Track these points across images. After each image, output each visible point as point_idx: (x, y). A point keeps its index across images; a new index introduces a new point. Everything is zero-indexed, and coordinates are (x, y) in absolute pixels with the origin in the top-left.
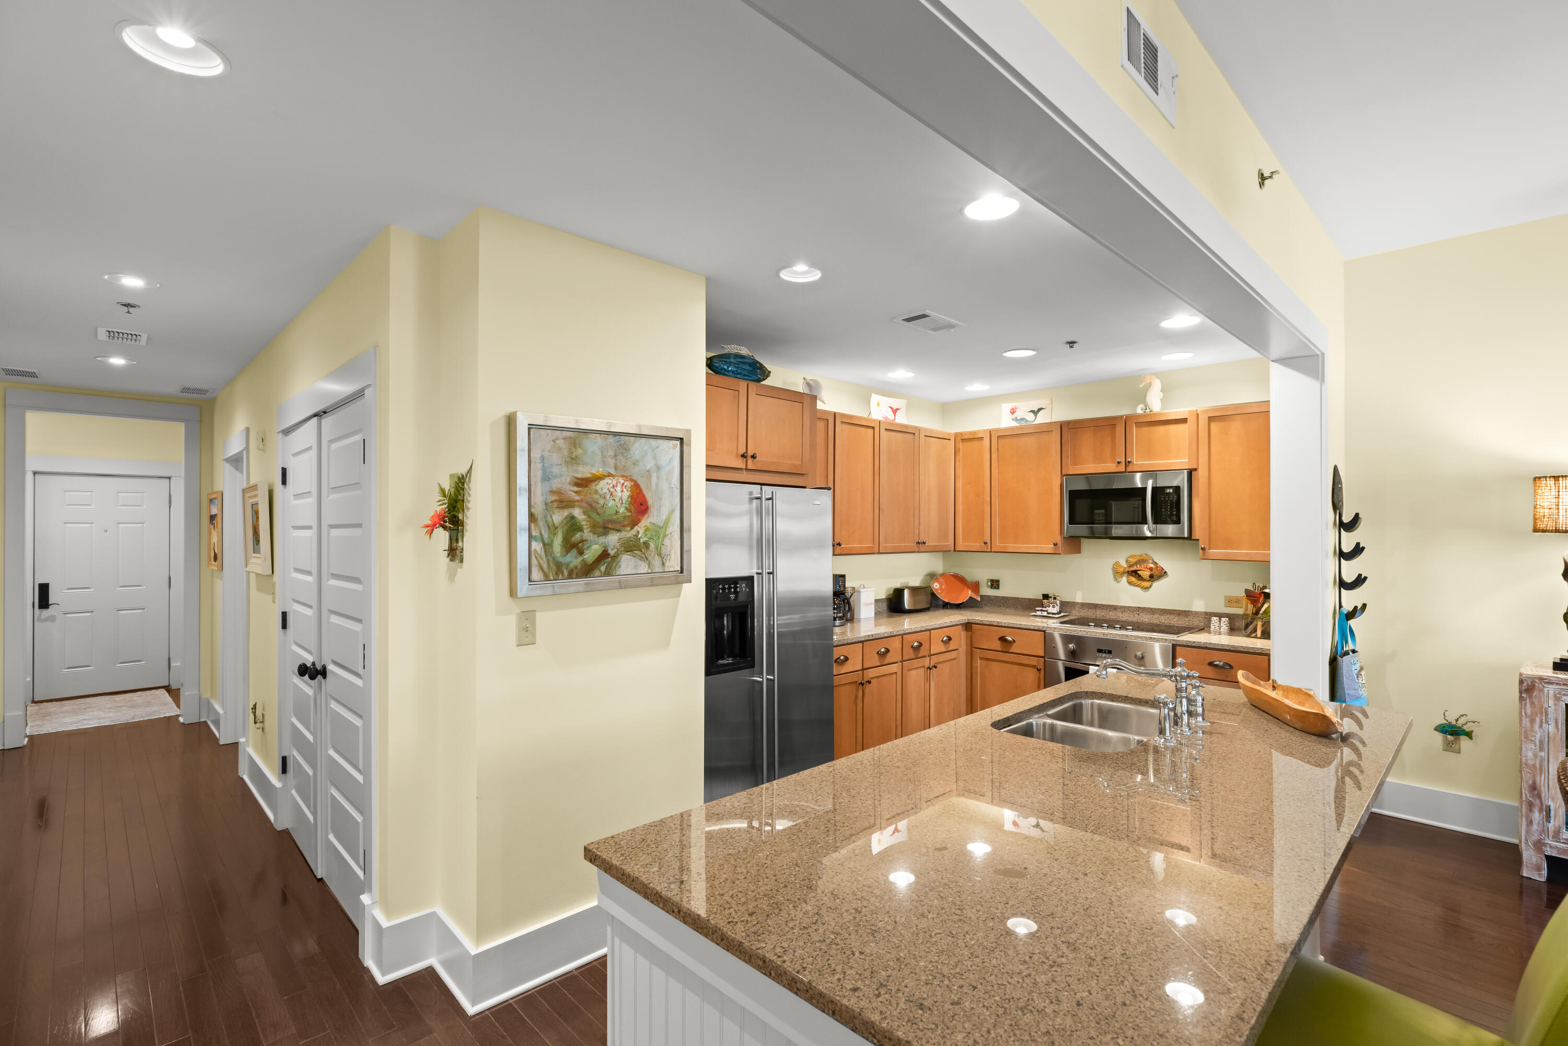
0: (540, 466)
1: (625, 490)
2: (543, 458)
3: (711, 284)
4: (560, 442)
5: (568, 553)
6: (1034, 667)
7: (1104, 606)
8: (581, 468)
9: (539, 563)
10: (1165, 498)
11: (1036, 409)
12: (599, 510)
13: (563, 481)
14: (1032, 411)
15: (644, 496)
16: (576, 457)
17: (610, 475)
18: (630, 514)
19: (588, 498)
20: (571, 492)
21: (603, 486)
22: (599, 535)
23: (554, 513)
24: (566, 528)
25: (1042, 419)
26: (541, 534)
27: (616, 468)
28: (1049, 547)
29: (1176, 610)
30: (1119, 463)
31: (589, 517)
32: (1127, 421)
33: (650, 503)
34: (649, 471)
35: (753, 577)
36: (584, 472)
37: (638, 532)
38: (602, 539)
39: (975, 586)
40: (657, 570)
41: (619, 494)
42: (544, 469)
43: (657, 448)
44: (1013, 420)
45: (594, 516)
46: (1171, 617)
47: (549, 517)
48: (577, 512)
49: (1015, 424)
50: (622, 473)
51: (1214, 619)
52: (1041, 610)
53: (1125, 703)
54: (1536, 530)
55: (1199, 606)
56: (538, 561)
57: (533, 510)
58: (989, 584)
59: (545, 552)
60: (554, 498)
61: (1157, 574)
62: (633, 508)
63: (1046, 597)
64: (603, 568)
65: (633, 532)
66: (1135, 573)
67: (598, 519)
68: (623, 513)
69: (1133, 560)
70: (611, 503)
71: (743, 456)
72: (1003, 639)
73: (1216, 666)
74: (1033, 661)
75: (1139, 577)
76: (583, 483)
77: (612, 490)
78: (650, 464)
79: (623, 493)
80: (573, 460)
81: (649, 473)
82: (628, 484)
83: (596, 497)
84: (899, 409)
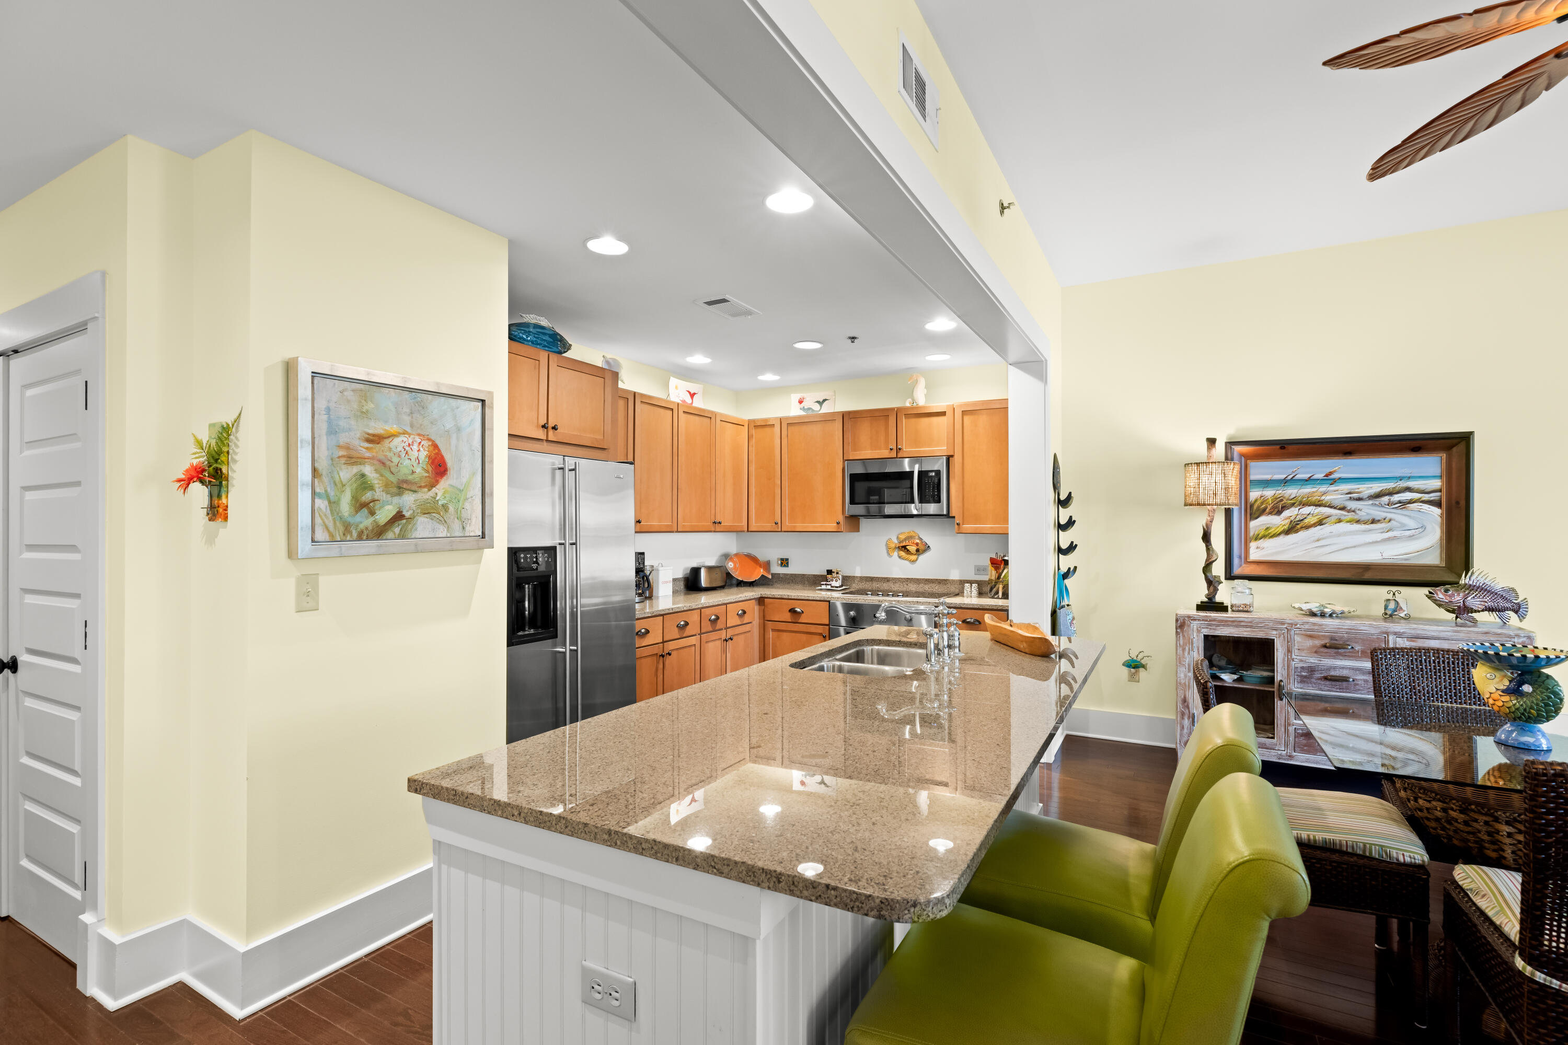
0: (325, 417)
1: (421, 449)
2: (328, 410)
3: (513, 246)
4: (349, 394)
5: (357, 512)
6: (821, 634)
7: (878, 578)
8: (372, 424)
9: (324, 522)
10: (928, 480)
11: (821, 400)
12: (392, 469)
13: (353, 436)
14: (818, 402)
15: (442, 457)
16: (367, 411)
17: (405, 433)
18: (427, 475)
19: (381, 457)
21: (398, 443)
22: (393, 495)
23: (341, 469)
24: (355, 485)
25: (826, 409)
26: (326, 491)
27: (412, 426)
28: (832, 526)
29: (937, 580)
30: (891, 449)
31: (382, 475)
32: (897, 412)
33: (449, 463)
34: (448, 431)
35: (555, 548)
36: (377, 428)
37: (436, 494)
38: (396, 500)
39: (767, 565)
40: (457, 534)
41: (416, 454)
42: (329, 422)
43: (457, 408)
44: (801, 409)
45: (388, 475)
46: (933, 585)
47: (335, 473)
48: (368, 470)
49: (802, 413)
50: (419, 431)
51: (967, 585)
52: (826, 584)
53: (899, 646)
54: (1186, 505)
55: (955, 575)
56: (322, 519)
57: (316, 465)
58: (779, 562)
59: (331, 510)
60: (342, 453)
61: (923, 549)
62: (430, 469)
63: (830, 572)
64: (397, 530)
65: (431, 493)
66: (904, 548)
67: (393, 479)
68: (420, 473)
69: (902, 537)
70: (406, 463)
71: (544, 426)
72: (792, 611)
73: (968, 623)
74: (820, 629)
75: (908, 552)
76: (375, 439)
77: (407, 448)
78: (449, 424)
79: (420, 453)
80: (364, 414)
81: (447, 434)
82: (426, 443)
83: (390, 455)
84: (696, 393)
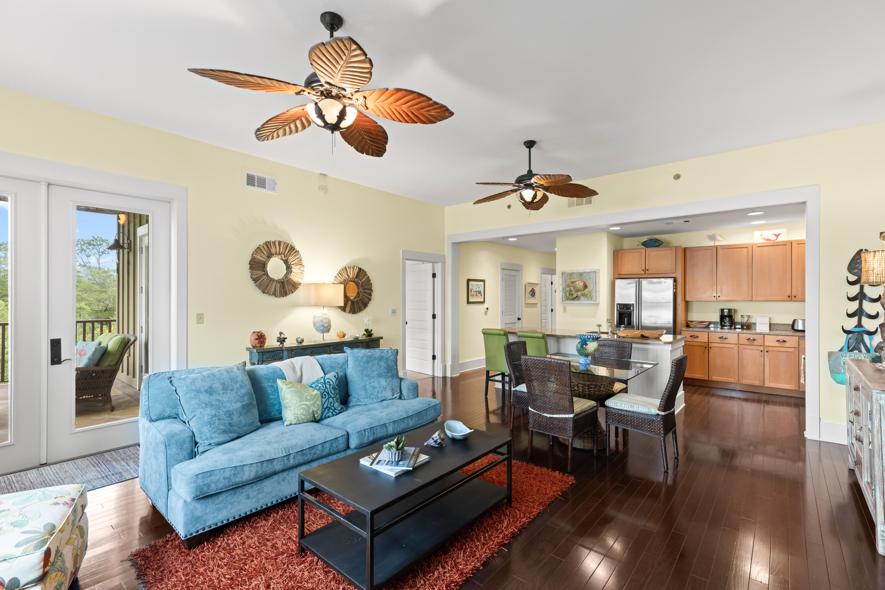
2: (565, 279)
4: (568, 276)
5: (570, 296)
9: (566, 296)
15: (586, 284)
16: (572, 278)
17: (578, 281)
20: (570, 284)
21: (577, 283)
22: (576, 292)
24: (569, 291)
26: (565, 292)
27: (580, 280)
31: (574, 289)
33: (588, 286)
35: (633, 304)
40: (590, 300)
41: (581, 284)
42: (565, 281)
47: (566, 289)
48: (571, 288)
57: (563, 288)
60: (567, 285)
62: (584, 287)
64: (577, 299)
65: (584, 292)
67: (576, 289)
68: (582, 288)
70: (579, 286)
76: (573, 282)
77: (579, 284)
78: (588, 278)
81: (587, 280)
82: (583, 282)
83: (575, 285)
84: (780, 234)
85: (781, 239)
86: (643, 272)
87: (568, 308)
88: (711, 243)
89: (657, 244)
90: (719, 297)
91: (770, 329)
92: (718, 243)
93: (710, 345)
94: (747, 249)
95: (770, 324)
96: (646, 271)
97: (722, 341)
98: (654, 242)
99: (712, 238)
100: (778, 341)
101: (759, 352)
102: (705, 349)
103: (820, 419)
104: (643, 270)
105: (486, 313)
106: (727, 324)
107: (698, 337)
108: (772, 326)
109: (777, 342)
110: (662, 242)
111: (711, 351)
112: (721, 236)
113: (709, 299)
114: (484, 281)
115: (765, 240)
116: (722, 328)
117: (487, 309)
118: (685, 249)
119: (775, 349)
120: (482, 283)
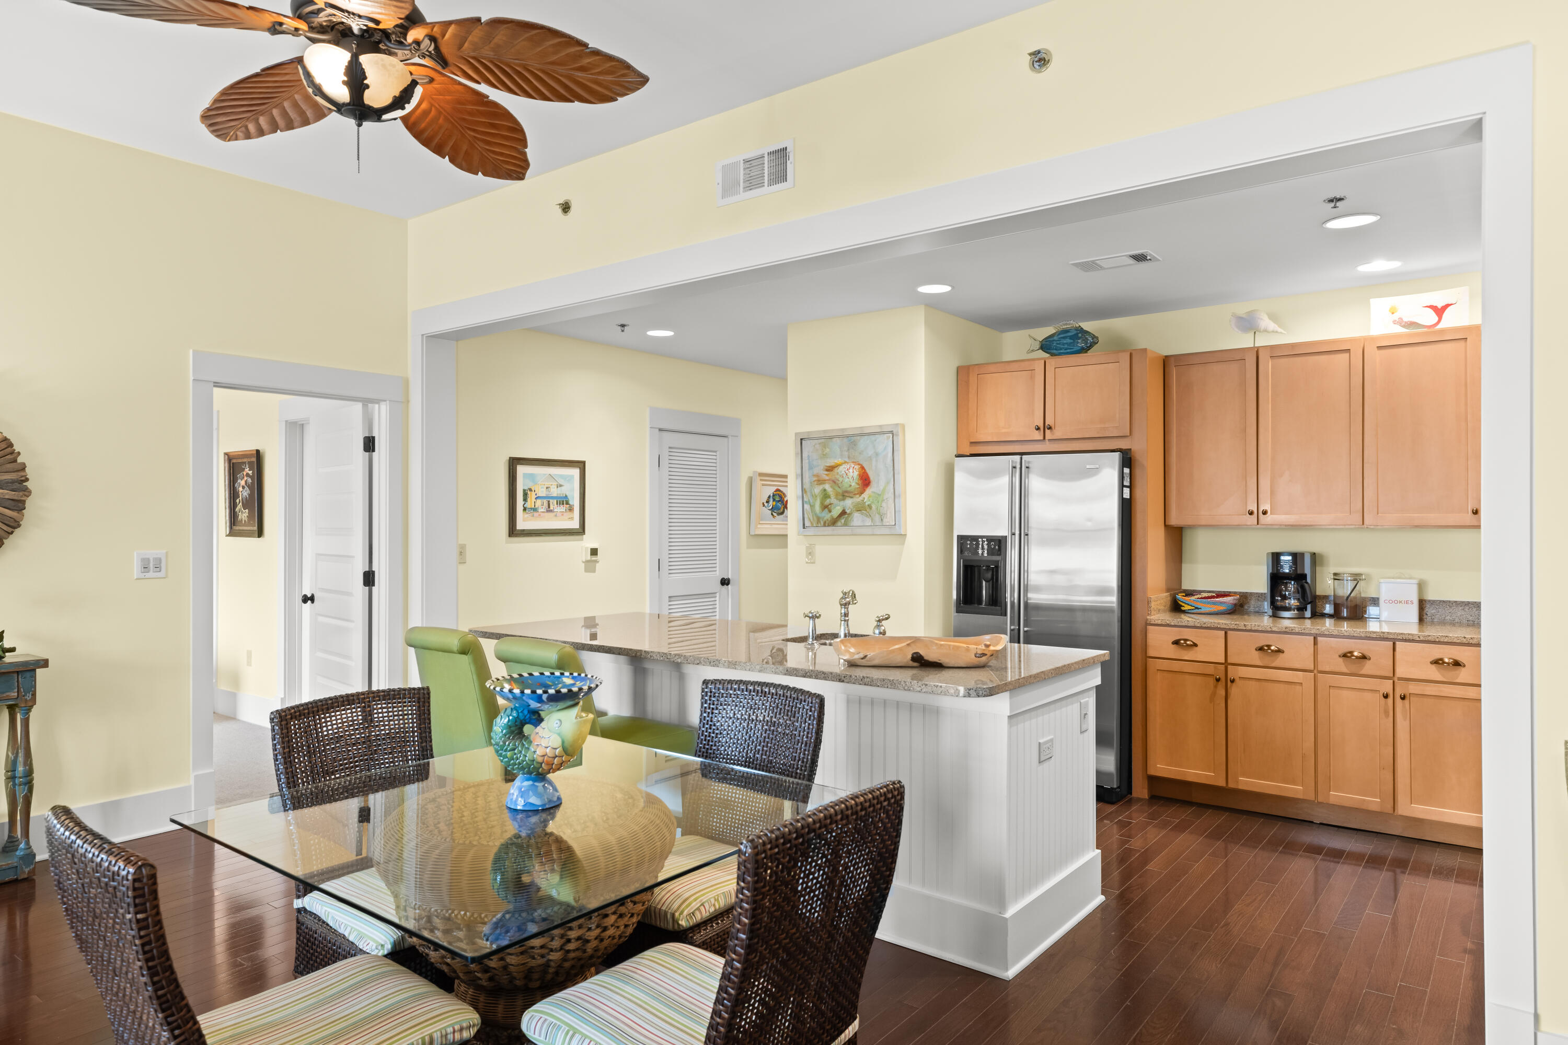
0: (807, 461)
1: (855, 471)
2: (809, 456)
4: (817, 446)
5: (823, 511)
8: (829, 460)
9: (810, 517)
12: (839, 485)
13: (820, 470)
15: (868, 474)
16: (826, 453)
17: (845, 462)
18: (858, 486)
19: (833, 479)
20: (824, 475)
21: (842, 469)
22: (840, 500)
23: (815, 488)
24: (821, 496)
26: (809, 500)
27: (849, 457)
31: (834, 489)
33: (871, 478)
34: (870, 457)
36: (831, 462)
37: (865, 498)
38: (842, 503)
40: (878, 524)
41: (852, 474)
42: (809, 462)
45: (837, 488)
47: (813, 490)
48: (827, 487)
50: (852, 460)
56: (807, 515)
57: (805, 487)
59: (812, 510)
60: (815, 479)
62: (860, 482)
64: (843, 521)
65: (861, 498)
67: (839, 490)
68: (854, 486)
70: (847, 480)
76: (830, 469)
77: (846, 472)
78: (870, 452)
79: (854, 473)
80: (824, 456)
81: (870, 458)
82: (857, 467)
83: (837, 477)
84: (1448, 306)
85: (1450, 320)
86: (1038, 436)
87: (820, 550)
88: (1245, 341)
89: (1081, 344)
90: (1265, 513)
91: (1421, 620)
92: (1262, 341)
93: (1233, 672)
94: (1348, 354)
95: (1422, 604)
96: (1047, 432)
97: (1267, 661)
98: (1071, 338)
99: (1248, 324)
100: (1437, 662)
101: (1378, 697)
102: (1216, 687)
103: (1537, 1017)
104: (1038, 429)
105: (590, 566)
106: (1293, 602)
107: (1195, 645)
108: (1430, 610)
109: (1433, 667)
110: (1094, 337)
111: (1234, 690)
112: (1273, 317)
113: (1236, 520)
114: (581, 465)
115: (1404, 326)
116: (1275, 616)
117: (594, 552)
118: (1166, 362)
119: (1430, 690)
120: (576, 472)
